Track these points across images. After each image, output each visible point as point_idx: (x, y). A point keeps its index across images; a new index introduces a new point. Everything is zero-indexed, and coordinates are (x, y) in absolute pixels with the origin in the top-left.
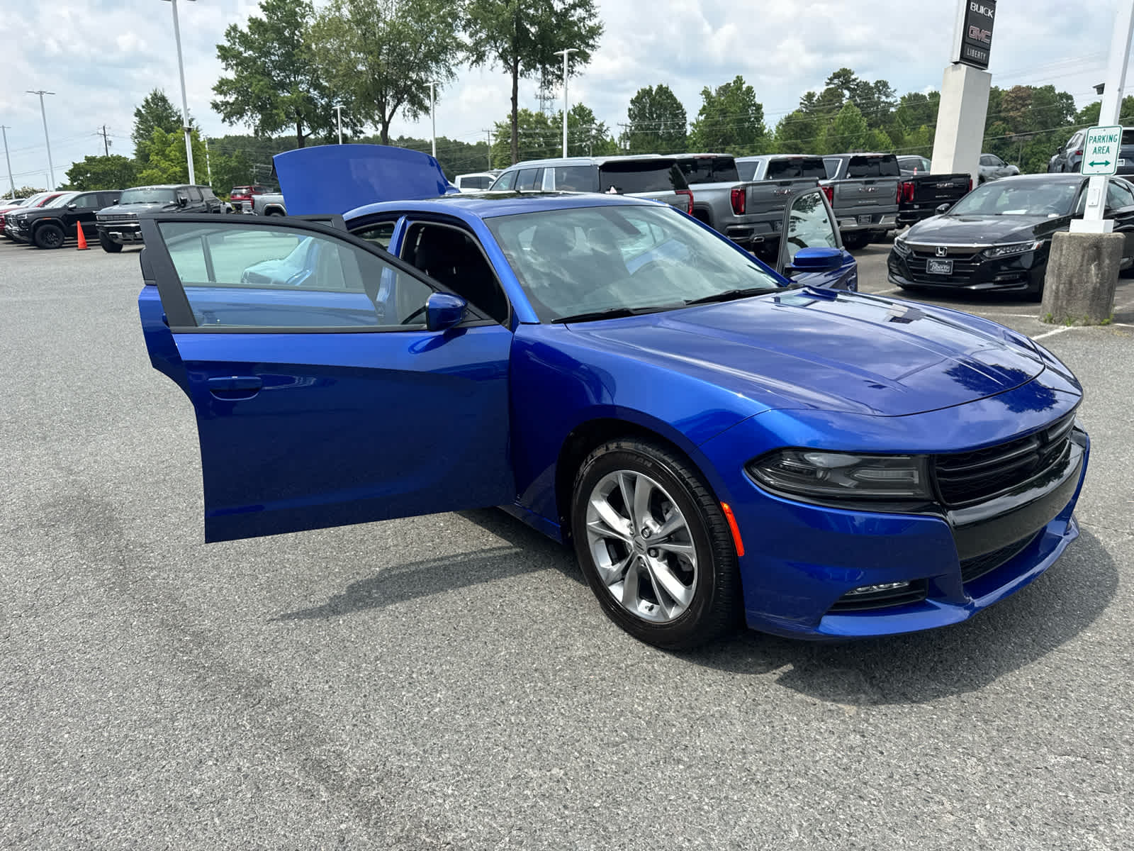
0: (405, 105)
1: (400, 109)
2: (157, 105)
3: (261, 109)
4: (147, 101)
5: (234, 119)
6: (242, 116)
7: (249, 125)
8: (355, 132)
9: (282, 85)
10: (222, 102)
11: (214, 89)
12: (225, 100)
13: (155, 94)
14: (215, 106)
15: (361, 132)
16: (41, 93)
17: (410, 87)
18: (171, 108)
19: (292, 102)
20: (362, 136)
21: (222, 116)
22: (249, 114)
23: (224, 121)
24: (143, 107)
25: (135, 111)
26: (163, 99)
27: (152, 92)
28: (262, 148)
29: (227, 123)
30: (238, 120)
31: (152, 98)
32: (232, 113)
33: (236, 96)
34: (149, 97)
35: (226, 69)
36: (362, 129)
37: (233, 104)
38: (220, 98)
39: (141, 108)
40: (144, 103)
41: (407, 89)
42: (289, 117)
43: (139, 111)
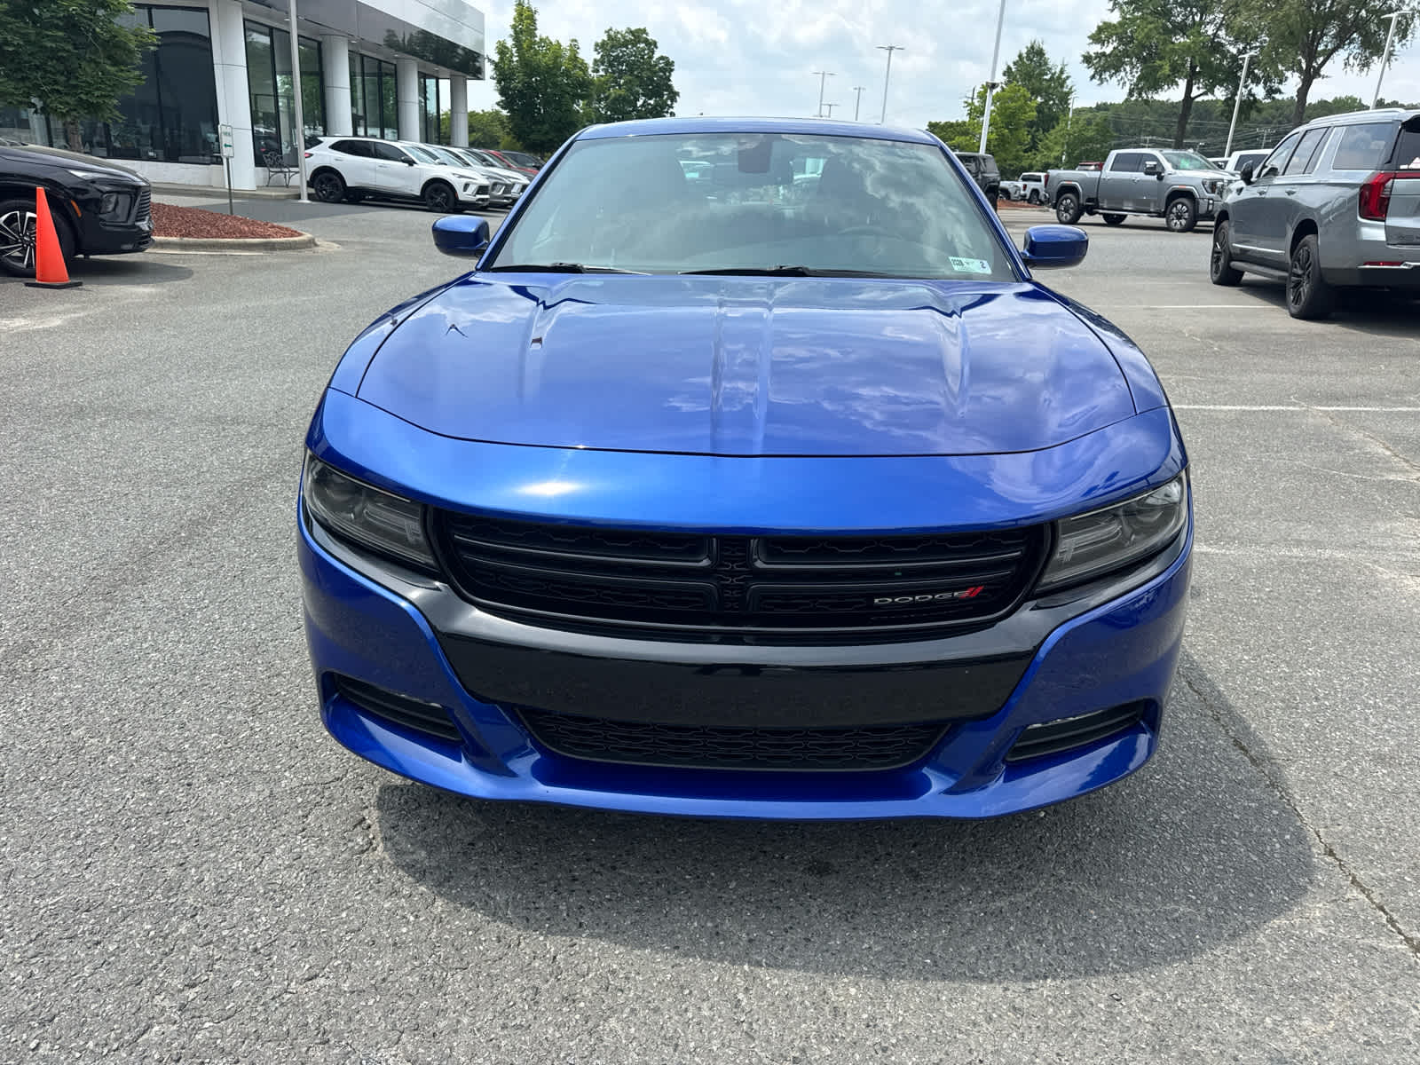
0: (1354, 48)
1: (1341, 54)
2: (1032, 60)
3: (1143, 61)
4: (1020, 56)
5: (1106, 75)
6: (1117, 71)
7: (1125, 83)
8: (1271, 92)
9: (1182, 28)
10: (1096, 54)
11: (1089, 37)
12: (1100, 51)
13: (1032, 47)
14: (1087, 59)
15: (1279, 91)
16: (891, 49)
17: (1367, 21)
18: (1046, 64)
19: (1187, 49)
20: (1278, 96)
21: (1092, 71)
22: (1128, 68)
23: (1093, 77)
24: (1015, 63)
25: (1005, 68)
26: (1040, 53)
27: (1029, 46)
29: (1096, 81)
30: (1111, 76)
31: (1028, 53)
32: (1103, 66)
33: (1115, 44)
34: (1024, 51)
35: (1112, 11)
36: (1280, 87)
37: (1110, 55)
38: (1097, 48)
39: (1012, 66)
40: (1017, 59)
41: (1359, 25)
42: (1176, 71)
43: (1009, 68)
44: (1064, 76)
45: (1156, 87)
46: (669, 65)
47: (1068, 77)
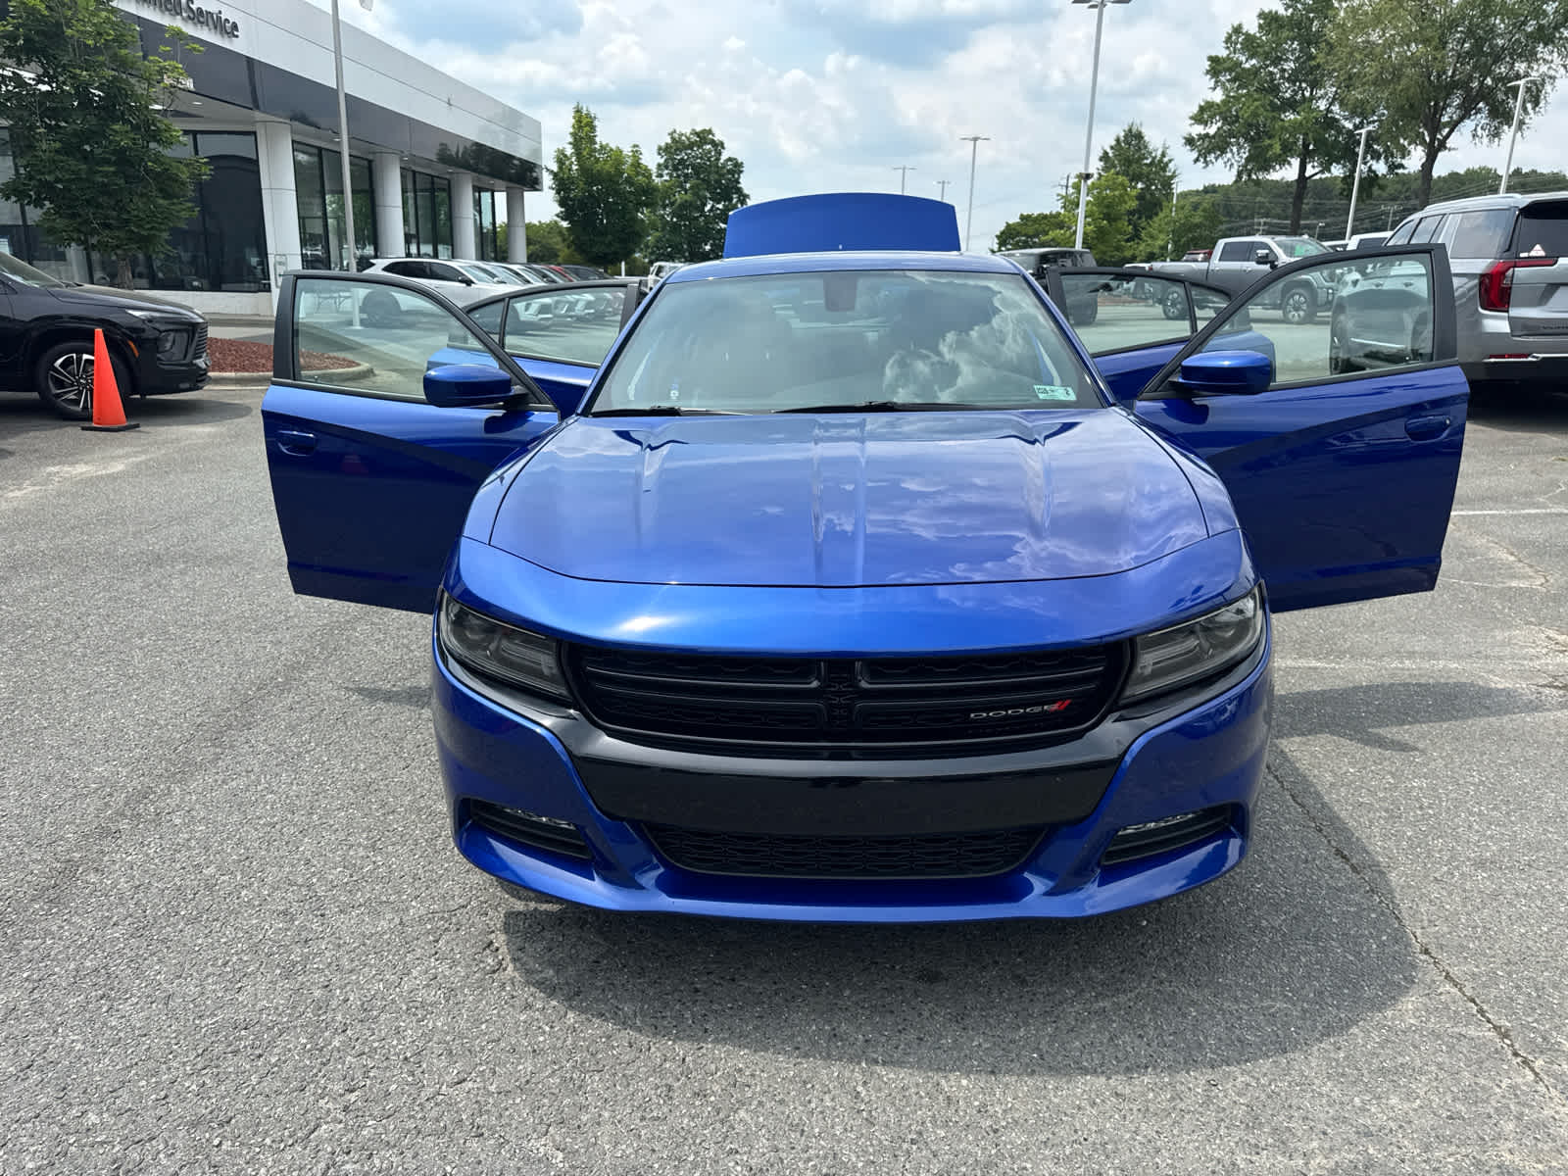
0: (1482, 118)
1: (1468, 125)
2: (1130, 144)
3: (1251, 140)
4: (1118, 140)
5: (1211, 157)
6: (1223, 152)
7: (1232, 165)
8: (1393, 167)
9: (1291, 105)
10: (1199, 135)
11: (1191, 118)
12: (1203, 132)
13: (1130, 130)
14: (1190, 141)
16: (975, 139)
17: (1491, 89)
18: (1146, 147)
19: (1296, 127)
20: (1400, 171)
21: (1195, 155)
22: (1235, 149)
23: (1197, 160)
24: (1112, 148)
25: (1101, 154)
26: (1139, 136)
27: (1127, 129)
28: (1281, 196)
29: (1201, 164)
30: (1217, 158)
31: (1126, 136)
32: (1207, 148)
33: (1219, 124)
34: (1122, 134)
35: (1214, 89)
36: (1404, 162)
37: (1214, 137)
38: (1198, 130)
39: (1109, 150)
40: (1114, 143)
41: (1485, 94)
42: (1287, 150)
43: (1106, 153)
44: (1166, 160)
45: (1266, 167)
46: (737, 167)
47: (1170, 161)
